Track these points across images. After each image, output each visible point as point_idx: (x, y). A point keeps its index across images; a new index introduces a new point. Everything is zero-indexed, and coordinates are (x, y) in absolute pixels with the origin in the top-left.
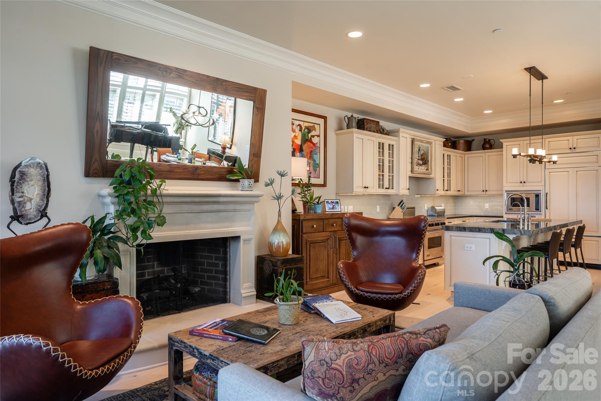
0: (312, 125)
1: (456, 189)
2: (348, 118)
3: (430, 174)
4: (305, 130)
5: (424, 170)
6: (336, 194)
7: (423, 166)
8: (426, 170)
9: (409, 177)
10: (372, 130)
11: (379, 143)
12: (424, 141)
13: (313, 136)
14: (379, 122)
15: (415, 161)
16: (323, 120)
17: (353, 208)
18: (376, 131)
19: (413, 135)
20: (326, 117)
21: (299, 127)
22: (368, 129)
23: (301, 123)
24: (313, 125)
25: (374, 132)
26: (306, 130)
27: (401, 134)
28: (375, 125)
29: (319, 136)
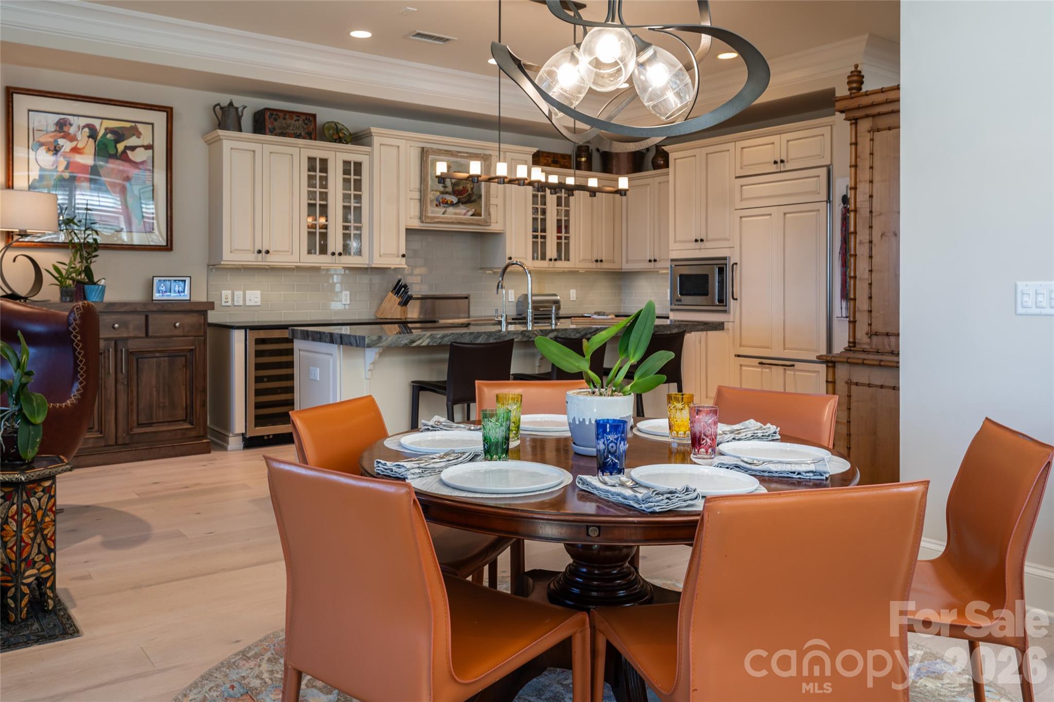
0: (128, 125)
1: (589, 257)
2: (222, 108)
3: (487, 223)
4: (105, 134)
5: (465, 214)
6: (209, 265)
7: (462, 206)
8: (472, 215)
9: (407, 230)
10: (292, 132)
11: (311, 160)
12: (459, 152)
13: (133, 148)
14: (314, 116)
15: (431, 196)
16: (164, 114)
17: (261, 294)
18: (303, 134)
19: (419, 140)
20: (171, 109)
21: (86, 130)
22: (278, 131)
23: (96, 123)
24: (133, 124)
25: (298, 136)
26: (109, 136)
27: (376, 141)
28: (301, 122)
29: (150, 147)
